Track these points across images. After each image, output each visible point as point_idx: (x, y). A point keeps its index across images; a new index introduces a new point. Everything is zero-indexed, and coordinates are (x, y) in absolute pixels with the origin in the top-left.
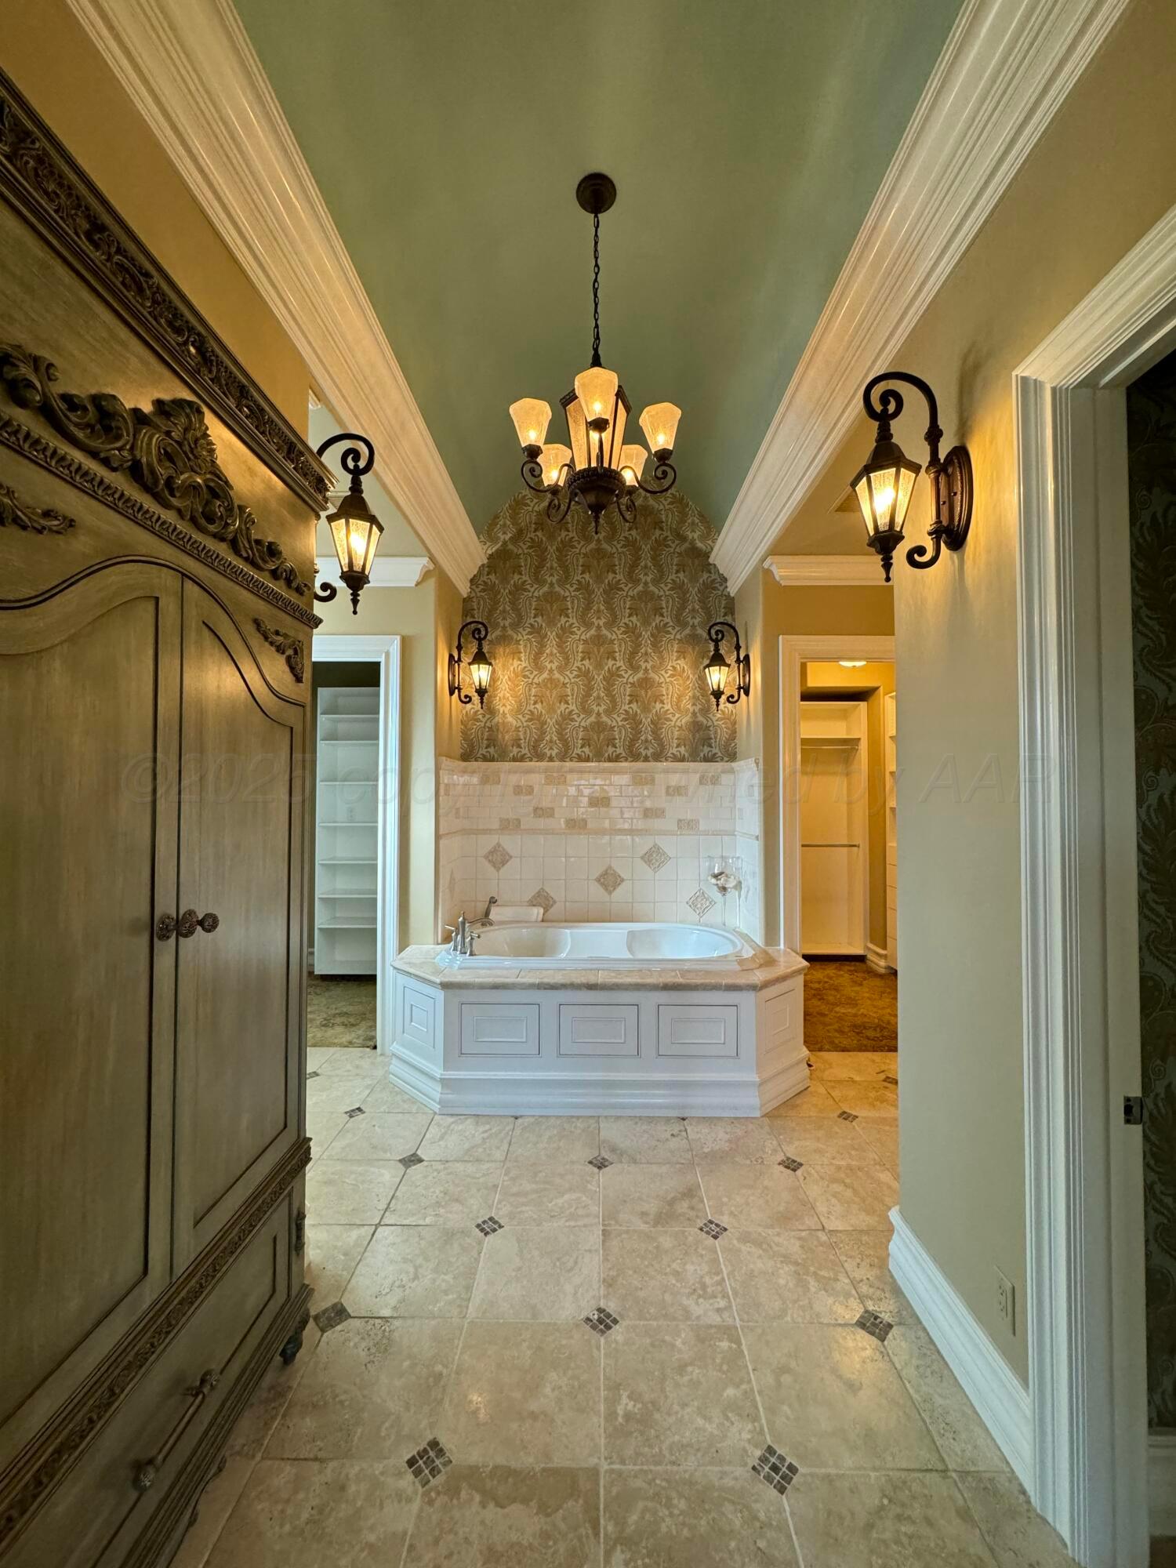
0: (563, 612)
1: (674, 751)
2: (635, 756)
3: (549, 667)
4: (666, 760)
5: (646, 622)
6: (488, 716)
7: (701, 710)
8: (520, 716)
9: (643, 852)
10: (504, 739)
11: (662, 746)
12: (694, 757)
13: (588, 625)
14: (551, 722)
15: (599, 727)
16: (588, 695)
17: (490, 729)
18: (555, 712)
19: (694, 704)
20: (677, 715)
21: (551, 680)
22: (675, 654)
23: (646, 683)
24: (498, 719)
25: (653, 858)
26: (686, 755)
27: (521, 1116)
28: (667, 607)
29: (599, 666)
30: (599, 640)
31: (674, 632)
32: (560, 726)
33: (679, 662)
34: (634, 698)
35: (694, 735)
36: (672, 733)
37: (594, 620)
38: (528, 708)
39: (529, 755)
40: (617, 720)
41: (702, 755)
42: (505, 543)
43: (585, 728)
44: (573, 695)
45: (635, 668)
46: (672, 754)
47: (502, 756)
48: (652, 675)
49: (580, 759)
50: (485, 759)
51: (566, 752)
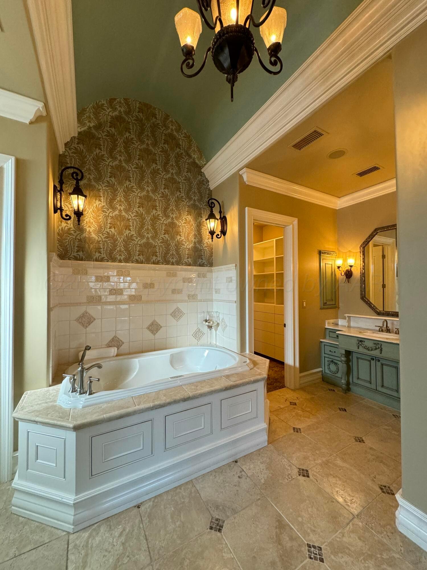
0: (128, 178)
1: (186, 260)
2: (167, 263)
3: (119, 208)
4: (182, 265)
5: (172, 194)
6: (78, 232)
7: (198, 241)
8: (101, 235)
9: (172, 311)
10: (89, 248)
11: (180, 257)
12: (195, 264)
13: (142, 189)
14: (120, 240)
15: (148, 245)
16: (142, 227)
17: (80, 240)
18: (123, 234)
19: (195, 238)
20: (187, 243)
21: (120, 216)
22: (186, 212)
23: (172, 225)
24: (86, 235)
25: (177, 314)
26: (192, 263)
27: (141, 503)
28: (183, 188)
29: (148, 213)
30: (147, 198)
31: (186, 201)
32: (126, 243)
33: (188, 216)
34: (166, 232)
35: (195, 253)
36: (185, 251)
37: (145, 187)
38: (106, 230)
39: (106, 258)
40: (157, 243)
41: (198, 263)
42: (90, 128)
43: (140, 245)
44: (133, 226)
45: (167, 217)
46: (185, 262)
47: (89, 258)
48: (175, 221)
49: (137, 262)
50: (76, 259)
51: (129, 258)
